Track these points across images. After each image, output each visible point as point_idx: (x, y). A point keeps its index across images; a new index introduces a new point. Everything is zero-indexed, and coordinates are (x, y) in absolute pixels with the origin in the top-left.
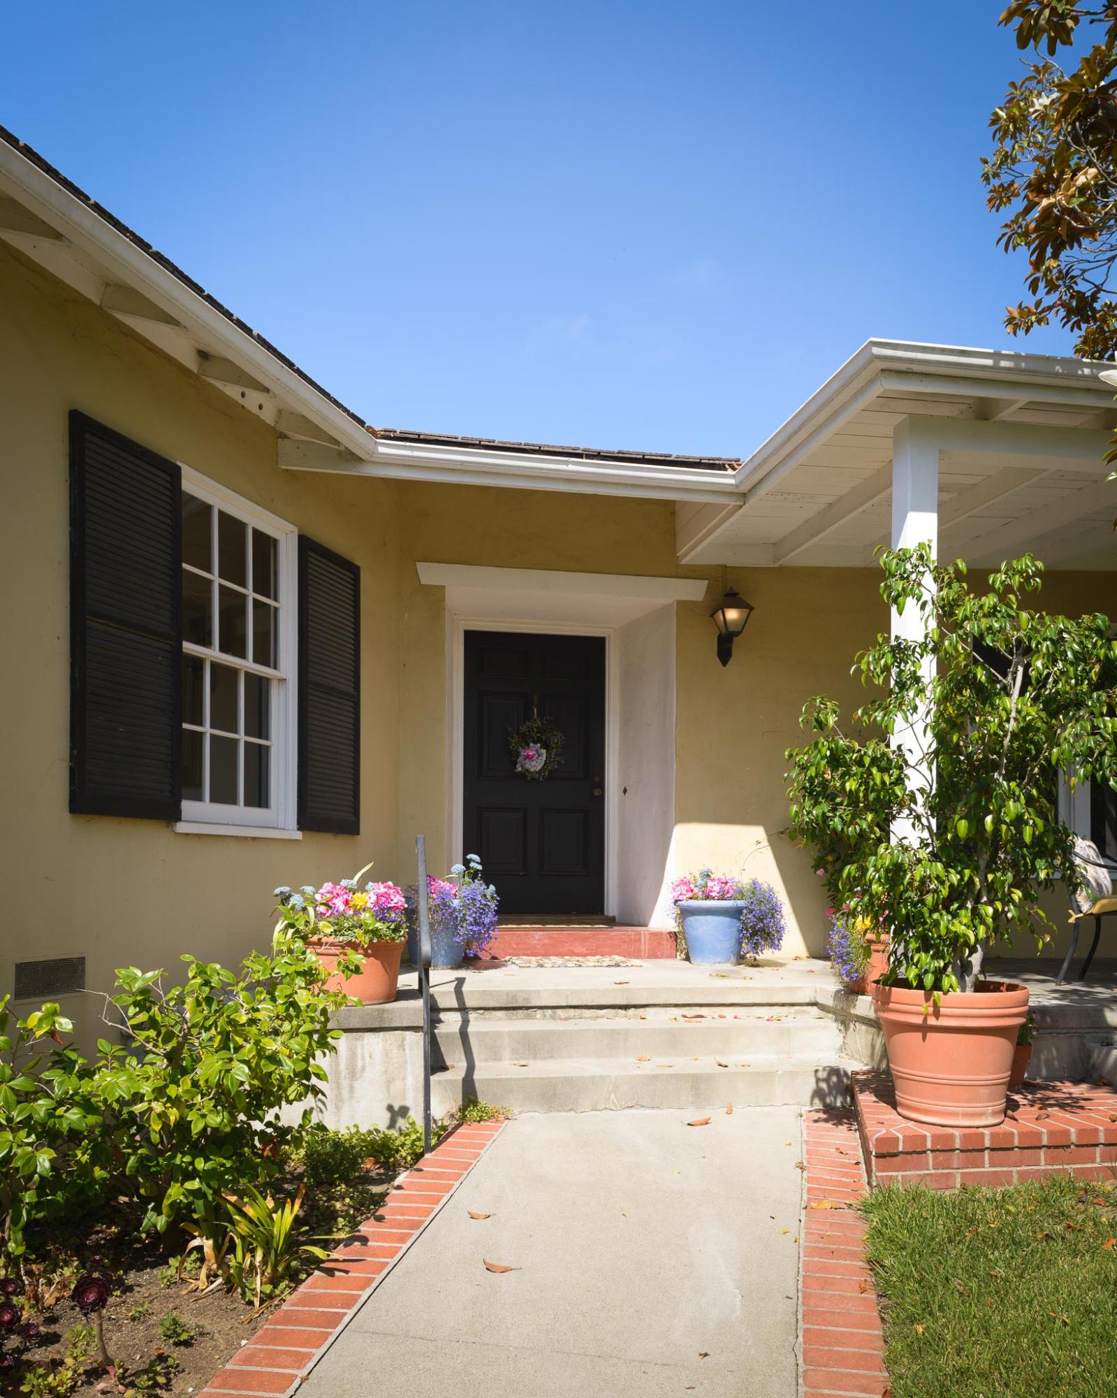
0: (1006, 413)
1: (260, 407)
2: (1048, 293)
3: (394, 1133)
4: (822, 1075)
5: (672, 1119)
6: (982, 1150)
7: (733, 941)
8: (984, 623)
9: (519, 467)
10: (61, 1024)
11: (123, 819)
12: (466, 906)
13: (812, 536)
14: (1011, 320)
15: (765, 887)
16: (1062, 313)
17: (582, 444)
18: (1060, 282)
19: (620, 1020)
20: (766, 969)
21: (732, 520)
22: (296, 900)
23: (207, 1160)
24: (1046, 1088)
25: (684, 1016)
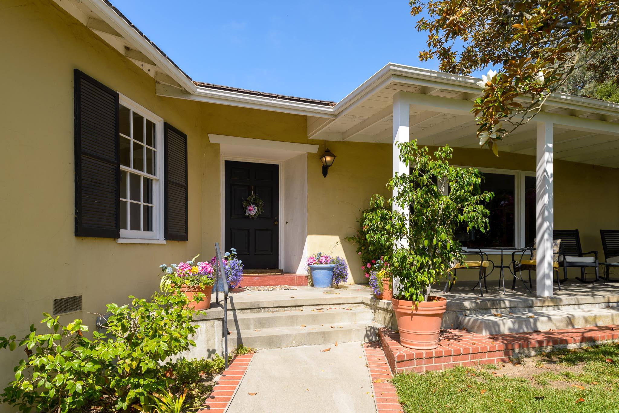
0: (433, 92)
1: (149, 70)
2: (434, 47)
3: (210, 360)
4: (368, 329)
5: (317, 348)
6: (432, 358)
7: (330, 279)
8: (438, 170)
9: (253, 100)
10: (83, 328)
11: (97, 238)
12: (232, 269)
13: (357, 131)
14: (421, 56)
15: (341, 259)
16: (438, 55)
17: (277, 93)
18: (438, 44)
19: (293, 312)
20: (342, 289)
21: (330, 124)
22: (169, 270)
23: (145, 380)
24: (446, 332)
25: (317, 309)
